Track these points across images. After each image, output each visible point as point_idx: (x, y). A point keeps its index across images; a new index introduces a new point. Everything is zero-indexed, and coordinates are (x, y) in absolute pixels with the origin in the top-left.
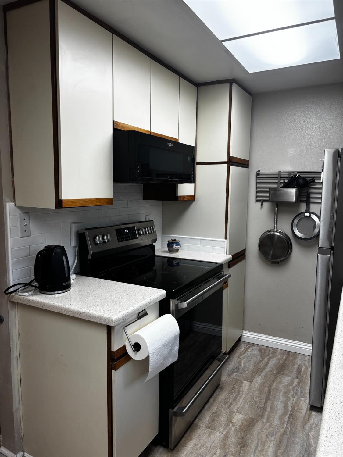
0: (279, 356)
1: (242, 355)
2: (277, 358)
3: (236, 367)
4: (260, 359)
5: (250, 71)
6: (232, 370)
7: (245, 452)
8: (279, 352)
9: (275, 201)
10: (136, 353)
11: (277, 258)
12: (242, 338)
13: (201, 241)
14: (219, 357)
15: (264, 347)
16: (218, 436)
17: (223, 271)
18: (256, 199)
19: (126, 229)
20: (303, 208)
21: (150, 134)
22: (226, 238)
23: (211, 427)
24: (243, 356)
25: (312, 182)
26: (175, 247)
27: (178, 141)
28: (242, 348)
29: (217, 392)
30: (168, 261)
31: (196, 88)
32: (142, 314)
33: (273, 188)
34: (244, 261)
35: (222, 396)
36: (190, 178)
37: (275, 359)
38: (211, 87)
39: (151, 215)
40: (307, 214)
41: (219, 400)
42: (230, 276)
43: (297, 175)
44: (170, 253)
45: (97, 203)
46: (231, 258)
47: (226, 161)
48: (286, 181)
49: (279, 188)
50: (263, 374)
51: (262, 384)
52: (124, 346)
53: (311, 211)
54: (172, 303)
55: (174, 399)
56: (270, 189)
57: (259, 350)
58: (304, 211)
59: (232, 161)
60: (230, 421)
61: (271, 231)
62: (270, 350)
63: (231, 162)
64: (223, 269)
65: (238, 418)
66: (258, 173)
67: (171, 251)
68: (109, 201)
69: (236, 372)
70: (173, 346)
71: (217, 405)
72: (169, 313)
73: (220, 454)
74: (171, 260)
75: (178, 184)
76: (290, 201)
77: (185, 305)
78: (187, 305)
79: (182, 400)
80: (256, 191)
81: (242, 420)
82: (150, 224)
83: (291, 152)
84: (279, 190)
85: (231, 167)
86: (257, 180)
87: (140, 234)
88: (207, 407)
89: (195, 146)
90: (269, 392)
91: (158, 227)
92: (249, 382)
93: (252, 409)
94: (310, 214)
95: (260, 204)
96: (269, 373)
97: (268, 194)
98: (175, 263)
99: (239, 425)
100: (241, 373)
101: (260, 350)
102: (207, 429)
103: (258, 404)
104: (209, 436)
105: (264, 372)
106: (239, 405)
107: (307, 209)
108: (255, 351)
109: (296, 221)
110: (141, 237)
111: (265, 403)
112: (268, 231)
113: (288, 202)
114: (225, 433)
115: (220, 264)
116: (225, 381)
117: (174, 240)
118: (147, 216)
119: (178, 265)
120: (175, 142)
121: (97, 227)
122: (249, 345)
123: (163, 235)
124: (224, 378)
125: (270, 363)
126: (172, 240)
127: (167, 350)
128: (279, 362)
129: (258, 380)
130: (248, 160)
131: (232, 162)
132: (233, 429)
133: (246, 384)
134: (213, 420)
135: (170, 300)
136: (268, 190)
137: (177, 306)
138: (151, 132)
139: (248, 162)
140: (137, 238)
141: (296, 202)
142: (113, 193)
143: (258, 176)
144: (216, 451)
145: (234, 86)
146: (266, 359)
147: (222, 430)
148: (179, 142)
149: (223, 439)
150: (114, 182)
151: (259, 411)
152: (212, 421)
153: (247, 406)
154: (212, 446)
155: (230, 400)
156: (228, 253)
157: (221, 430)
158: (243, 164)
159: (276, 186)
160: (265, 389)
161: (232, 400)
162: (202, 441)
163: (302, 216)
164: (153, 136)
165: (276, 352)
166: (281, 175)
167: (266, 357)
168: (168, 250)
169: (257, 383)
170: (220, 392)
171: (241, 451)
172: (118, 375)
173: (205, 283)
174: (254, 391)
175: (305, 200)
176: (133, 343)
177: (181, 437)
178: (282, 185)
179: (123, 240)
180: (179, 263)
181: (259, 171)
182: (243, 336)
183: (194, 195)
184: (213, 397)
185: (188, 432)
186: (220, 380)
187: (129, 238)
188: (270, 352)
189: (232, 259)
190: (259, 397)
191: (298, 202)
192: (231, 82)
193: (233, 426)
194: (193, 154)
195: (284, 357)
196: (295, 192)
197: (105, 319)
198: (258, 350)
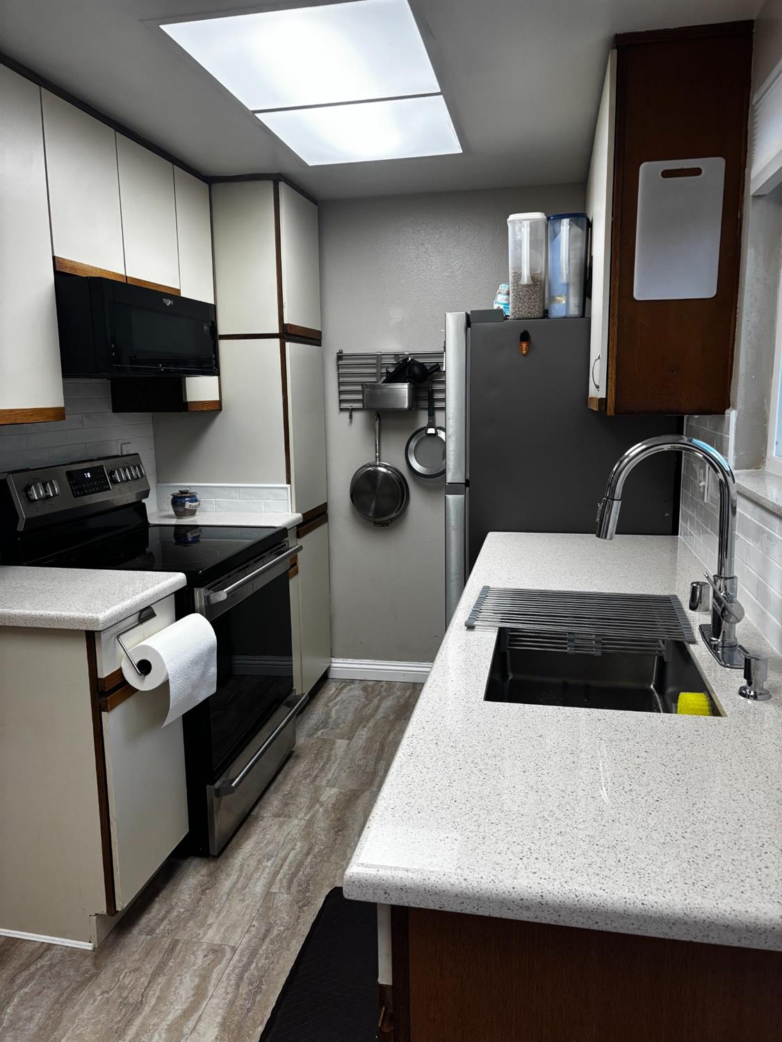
0: (399, 693)
1: (331, 701)
2: (394, 696)
3: (321, 721)
4: (364, 702)
5: (310, 164)
6: (315, 727)
7: (344, 836)
8: (398, 686)
9: (375, 409)
10: (144, 679)
11: (385, 514)
12: (331, 672)
13: (241, 490)
14: (289, 699)
15: (371, 683)
16: (295, 825)
17: (288, 542)
18: (340, 406)
19: (86, 470)
20: (423, 419)
21: (125, 282)
22: (289, 482)
23: (284, 814)
24: (334, 702)
25: (435, 371)
26: (188, 505)
27: (180, 293)
28: (331, 689)
29: (289, 764)
30: (176, 535)
31: (207, 186)
32: (145, 614)
33: (368, 384)
34: (326, 525)
35: (298, 769)
36: (210, 366)
37: (390, 698)
38: (236, 185)
39: (130, 443)
40: (431, 431)
41: (295, 774)
42: (301, 548)
43: (410, 359)
44: (178, 518)
45: (36, 418)
46: (300, 519)
47: (278, 332)
48: (391, 370)
49: (380, 383)
50: (371, 724)
51: (370, 740)
52: (120, 669)
53: (438, 424)
54: (199, 595)
55: (215, 769)
56: (362, 385)
57: (362, 689)
58: (426, 425)
59: (289, 332)
60: (315, 800)
61: (371, 466)
62: (382, 686)
63: (287, 334)
64: (287, 537)
65: (330, 794)
66: (340, 357)
67: (179, 515)
68: (58, 414)
69: (322, 728)
70: (207, 666)
71: (291, 782)
72: (193, 611)
73: (301, 847)
74: (181, 532)
75: (187, 379)
76: (400, 407)
77: (223, 595)
78: (228, 594)
79: (228, 769)
80: (340, 391)
81: (337, 796)
82: (133, 460)
83: (397, 314)
84: (379, 387)
85: (288, 344)
86: (338, 368)
87: (114, 482)
88: (272, 788)
89: (212, 302)
90: (382, 749)
91: (148, 468)
92: (347, 739)
93: (354, 777)
94: (436, 430)
95: (347, 415)
96: (382, 720)
97: (360, 397)
98: (190, 537)
99: (332, 804)
100: (332, 729)
101: (365, 689)
102: (276, 819)
103: (363, 768)
104: (280, 827)
105: (373, 720)
106: (330, 776)
107: (431, 421)
108: (357, 691)
109: (413, 444)
110: (117, 487)
111: (375, 766)
112: (365, 466)
113: (394, 409)
114: (307, 818)
115: (280, 529)
116: (303, 744)
117: (186, 492)
118: (123, 446)
119: (196, 540)
120: (174, 295)
121: (29, 469)
122: (344, 684)
123: (159, 485)
124: (301, 740)
125: (382, 705)
126: (182, 492)
127: (197, 672)
128: (398, 702)
129: (363, 735)
130: (319, 329)
131: (290, 334)
132: (321, 810)
133: (341, 744)
134: (286, 804)
135: (195, 589)
136: (360, 388)
137: (208, 598)
138: (126, 277)
139: (319, 333)
140: (109, 489)
141: (410, 408)
142: (65, 399)
143: (341, 362)
144: (295, 845)
145: (283, 187)
146: (376, 701)
147: (303, 814)
148: (183, 294)
149: (306, 827)
150: (64, 377)
151: (364, 778)
152: (284, 806)
153: (344, 775)
154: (286, 840)
155: (313, 772)
156: (294, 510)
157: (301, 815)
158: (311, 337)
159: (374, 379)
160: (375, 745)
161: (317, 770)
162: (269, 836)
163: (422, 434)
164: (131, 285)
165: (391, 688)
166: (381, 358)
167: (376, 697)
168: (175, 512)
169: (360, 738)
170: (295, 762)
171: (338, 837)
172: (112, 720)
173: (255, 562)
174: (355, 751)
175: (425, 404)
176: (136, 661)
177: (230, 836)
178: (385, 378)
179: (82, 493)
180: (198, 536)
181: (341, 352)
182: (332, 669)
183: (218, 399)
184: (283, 772)
185: (242, 829)
186: (293, 742)
187: (93, 490)
188: (382, 689)
189: (302, 521)
190: (364, 758)
191: (414, 409)
192: (276, 179)
193: (322, 805)
194: (213, 320)
195: (408, 694)
196: (407, 390)
197: (84, 621)
198: (360, 689)
